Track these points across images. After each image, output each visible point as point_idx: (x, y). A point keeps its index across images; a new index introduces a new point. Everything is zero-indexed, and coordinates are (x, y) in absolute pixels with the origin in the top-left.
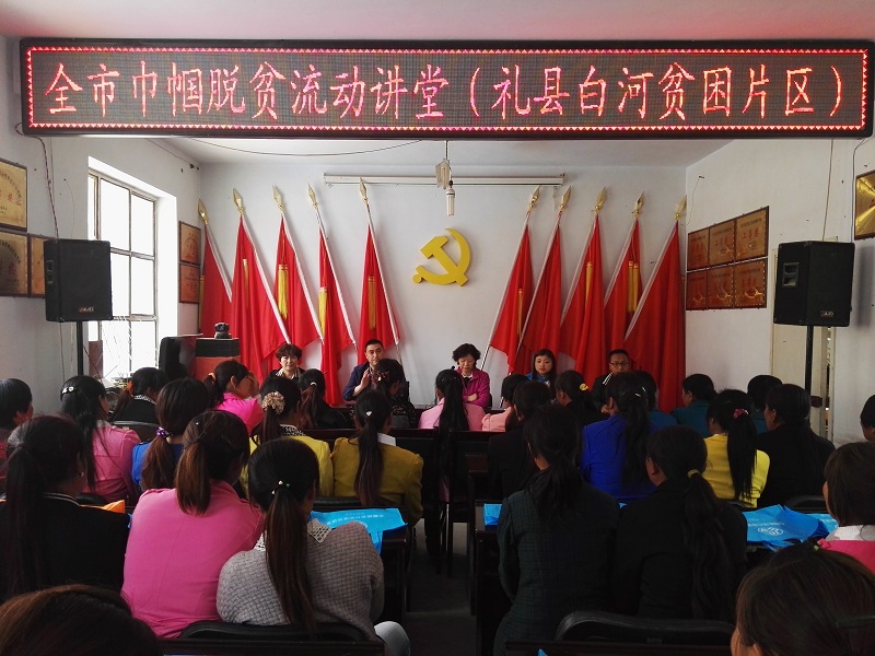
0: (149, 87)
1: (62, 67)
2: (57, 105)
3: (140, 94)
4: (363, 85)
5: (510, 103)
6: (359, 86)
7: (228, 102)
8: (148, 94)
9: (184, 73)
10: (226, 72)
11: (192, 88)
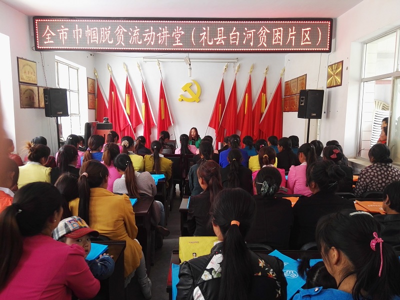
0: (79, 34)
1: (48, 26)
2: (47, 40)
3: (76, 37)
4: (154, 33)
5: (206, 40)
6: (153, 34)
7: (107, 39)
8: (79, 37)
9: (92, 29)
10: (106, 29)
11: (94, 34)
